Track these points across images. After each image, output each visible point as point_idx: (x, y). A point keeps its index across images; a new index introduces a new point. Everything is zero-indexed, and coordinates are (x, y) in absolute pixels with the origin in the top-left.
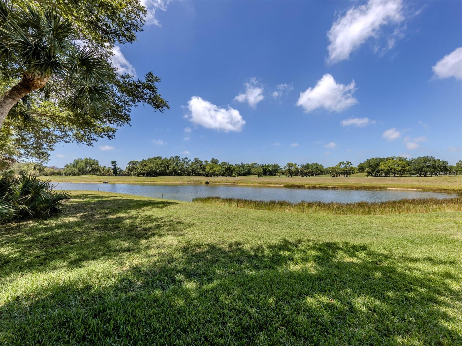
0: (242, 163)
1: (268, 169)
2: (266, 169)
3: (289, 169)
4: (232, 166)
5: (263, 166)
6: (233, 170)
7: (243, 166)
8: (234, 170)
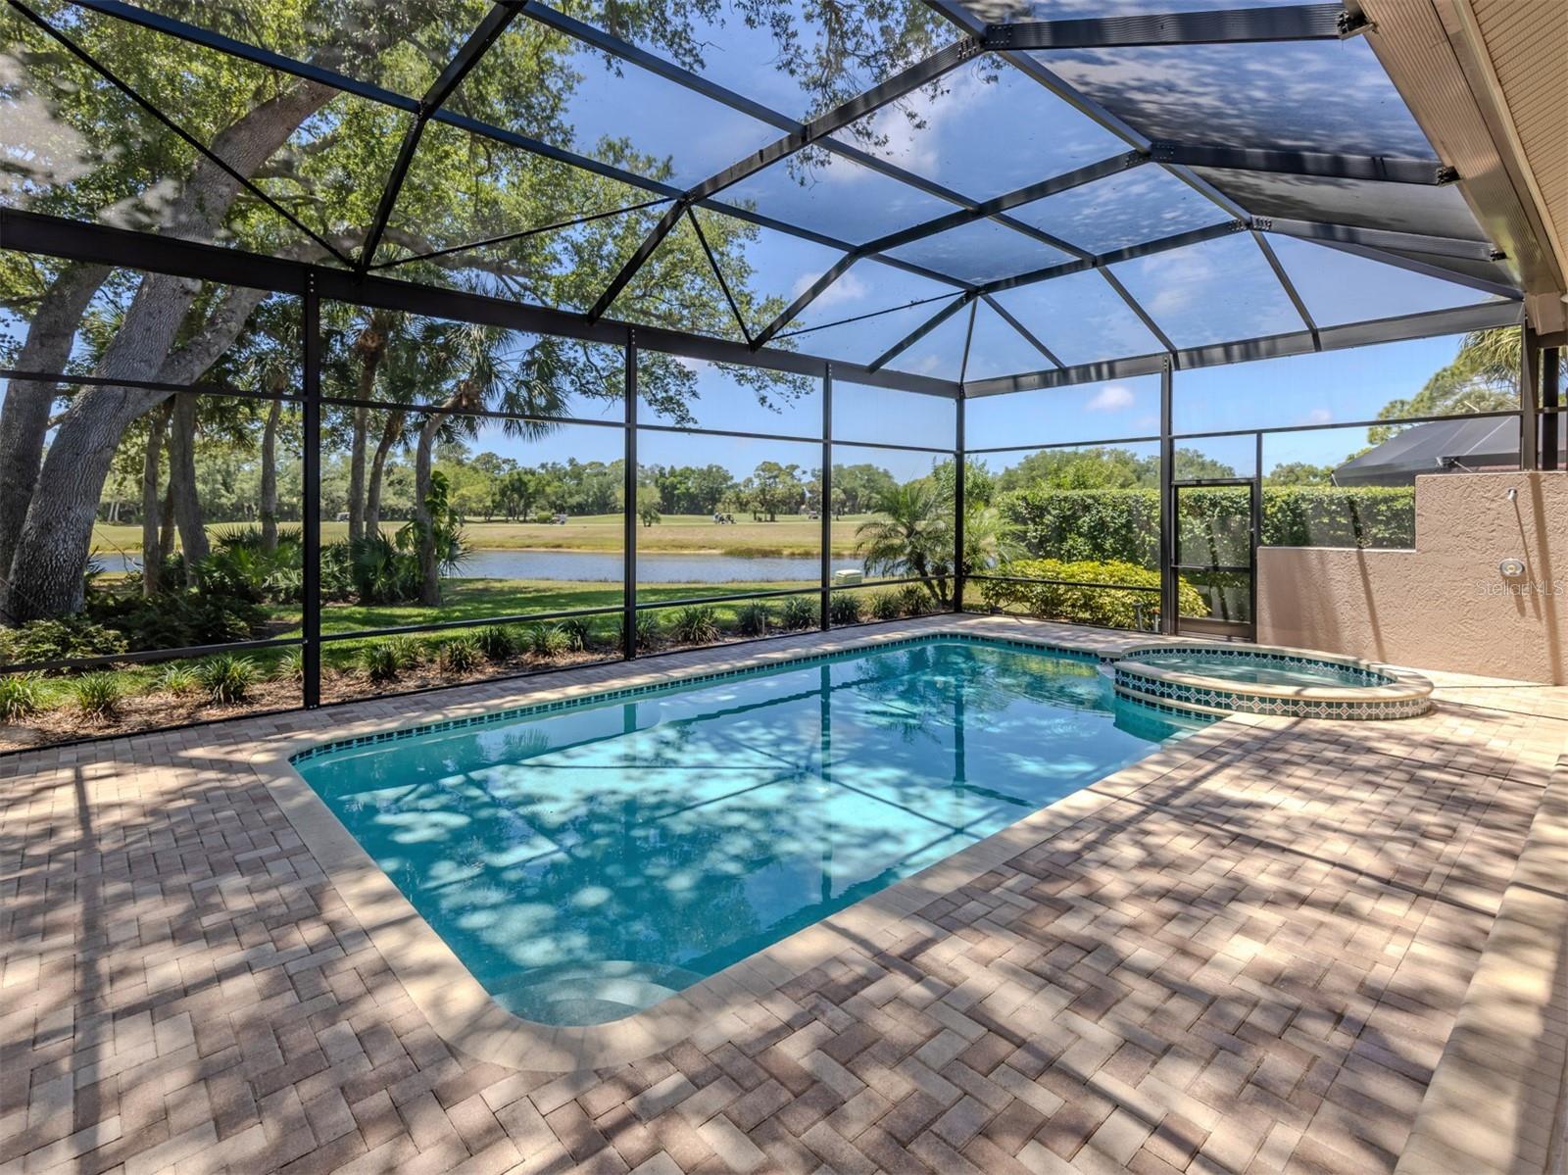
0: (572, 461)
1: (682, 489)
2: (675, 487)
3: (763, 491)
4: (533, 473)
5: (662, 475)
6: (537, 492)
7: (577, 472)
8: (539, 492)
